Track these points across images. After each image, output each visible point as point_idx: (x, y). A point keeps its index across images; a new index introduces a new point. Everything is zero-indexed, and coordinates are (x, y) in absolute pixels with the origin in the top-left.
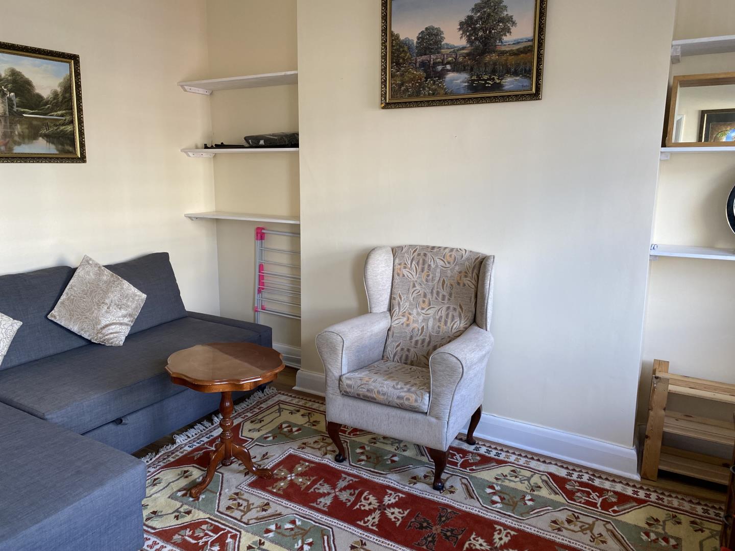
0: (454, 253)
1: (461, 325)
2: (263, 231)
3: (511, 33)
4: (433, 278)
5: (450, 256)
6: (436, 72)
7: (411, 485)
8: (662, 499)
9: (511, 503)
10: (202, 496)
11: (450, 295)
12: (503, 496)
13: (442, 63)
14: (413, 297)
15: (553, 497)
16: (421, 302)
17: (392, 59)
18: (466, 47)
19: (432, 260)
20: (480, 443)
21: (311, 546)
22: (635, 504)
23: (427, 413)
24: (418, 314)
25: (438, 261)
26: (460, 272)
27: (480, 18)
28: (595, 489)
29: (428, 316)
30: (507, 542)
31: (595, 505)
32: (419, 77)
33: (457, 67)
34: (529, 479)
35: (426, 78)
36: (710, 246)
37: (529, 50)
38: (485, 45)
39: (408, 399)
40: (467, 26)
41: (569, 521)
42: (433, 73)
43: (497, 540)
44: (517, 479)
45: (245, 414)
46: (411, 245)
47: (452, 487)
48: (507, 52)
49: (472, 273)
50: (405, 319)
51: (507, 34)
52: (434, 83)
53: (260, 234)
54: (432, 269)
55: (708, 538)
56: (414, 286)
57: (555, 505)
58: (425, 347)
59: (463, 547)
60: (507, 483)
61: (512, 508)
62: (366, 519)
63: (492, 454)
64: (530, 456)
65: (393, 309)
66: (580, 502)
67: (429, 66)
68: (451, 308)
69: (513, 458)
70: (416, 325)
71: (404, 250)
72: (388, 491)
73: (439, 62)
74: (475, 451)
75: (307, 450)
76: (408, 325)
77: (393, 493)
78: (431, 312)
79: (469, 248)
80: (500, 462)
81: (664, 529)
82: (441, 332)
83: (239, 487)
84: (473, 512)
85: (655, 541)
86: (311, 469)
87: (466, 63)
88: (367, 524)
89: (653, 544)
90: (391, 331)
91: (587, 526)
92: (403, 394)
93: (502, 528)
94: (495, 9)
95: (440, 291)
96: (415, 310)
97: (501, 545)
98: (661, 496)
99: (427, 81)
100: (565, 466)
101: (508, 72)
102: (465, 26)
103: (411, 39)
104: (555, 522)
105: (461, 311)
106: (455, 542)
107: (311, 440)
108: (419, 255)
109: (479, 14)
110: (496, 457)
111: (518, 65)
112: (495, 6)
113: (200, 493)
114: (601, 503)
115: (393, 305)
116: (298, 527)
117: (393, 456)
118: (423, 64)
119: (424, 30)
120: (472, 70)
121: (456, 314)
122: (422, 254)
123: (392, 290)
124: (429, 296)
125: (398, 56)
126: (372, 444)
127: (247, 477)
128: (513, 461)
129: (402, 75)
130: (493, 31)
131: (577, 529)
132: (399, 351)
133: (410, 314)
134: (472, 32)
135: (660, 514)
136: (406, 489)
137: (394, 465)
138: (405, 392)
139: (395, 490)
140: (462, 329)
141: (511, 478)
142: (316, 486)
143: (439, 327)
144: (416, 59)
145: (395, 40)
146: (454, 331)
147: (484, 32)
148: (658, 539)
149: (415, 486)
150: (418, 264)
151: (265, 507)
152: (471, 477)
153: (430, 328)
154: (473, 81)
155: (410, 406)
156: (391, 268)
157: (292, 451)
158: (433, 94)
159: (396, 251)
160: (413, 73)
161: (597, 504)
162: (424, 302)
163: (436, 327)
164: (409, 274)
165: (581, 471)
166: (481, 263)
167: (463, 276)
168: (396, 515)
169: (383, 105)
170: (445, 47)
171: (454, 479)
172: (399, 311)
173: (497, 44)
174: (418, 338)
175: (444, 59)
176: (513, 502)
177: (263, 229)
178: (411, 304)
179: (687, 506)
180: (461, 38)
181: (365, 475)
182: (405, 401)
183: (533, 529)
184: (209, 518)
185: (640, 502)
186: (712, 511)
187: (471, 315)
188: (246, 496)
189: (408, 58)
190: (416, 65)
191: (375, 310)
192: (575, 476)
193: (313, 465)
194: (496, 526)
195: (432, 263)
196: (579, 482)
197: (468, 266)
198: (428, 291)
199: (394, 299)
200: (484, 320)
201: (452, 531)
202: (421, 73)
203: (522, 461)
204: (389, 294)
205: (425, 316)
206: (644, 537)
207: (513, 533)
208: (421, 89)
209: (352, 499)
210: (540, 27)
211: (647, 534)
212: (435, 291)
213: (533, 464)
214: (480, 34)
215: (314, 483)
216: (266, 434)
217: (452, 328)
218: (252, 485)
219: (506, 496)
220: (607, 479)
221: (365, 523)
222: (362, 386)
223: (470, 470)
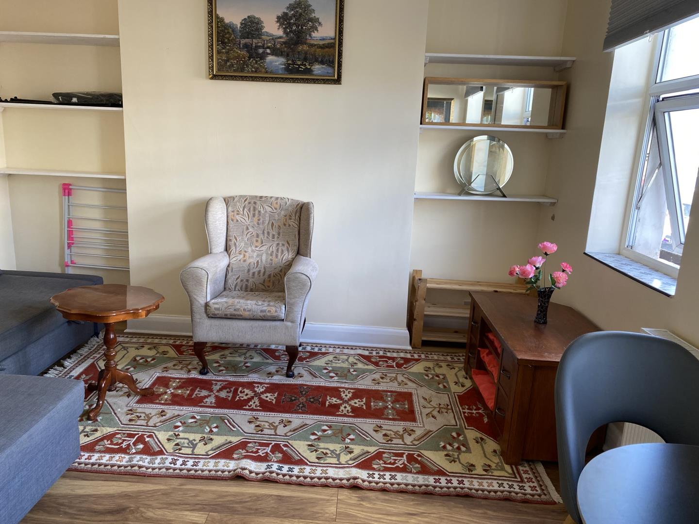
0: (279, 201)
1: (289, 256)
2: (70, 187)
3: (318, 31)
4: (263, 221)
5: (277, 203)
6: (258, 54)
7: (270, 378)
8: (428, 357)
9: (343, 375)
10: (99, 418)
11: (279, 234)
12: (336, 372)
13: (263, 47)
14: (247, 237)
15: (366, 367)
16: (255, 242)
17: (218, 38)
18: (282, 37)
19: (262, 207)
20: (304, 345)
21: (218, 428)
22: (415, 362)
23: (283, 320)
24: (253, 251)
25: (267, 207)
26: (285, 216)
27: (294, 15)
28: (389, 358)
29: (261, 252)
30: (351, 396)
31: (392, 367)
32: (243, 56)
33: (276, 52)
34: (347, 360)
35: (249, 58)
36: (443, 192)
37: (332, 46)
38: (299, 37)
39: (269, 311)
40: (283, 20)
41: (382, 378)
42: (255, 54)
43: (344, 397)
44: (340, 362)
45: (94, 356)
46: (242, 196)
47: (299, 373)
48: (315, 45)
49: (295, 216)
50: (242, 256)
51: (315, 31)
52: (256, 62)
53: (67, 190)
54: (262, 214)
55: (458, 371)
56: (247, 229)
57: (370, 371)
58: (261, 276)
59: (325, 405)
60: (334, 365)
61: (345, 378)
62: (249, 404)
63: (316, 350)
64: (341, 347)
65: (230, 249)
66: (384, 367)
67: (252, 49)
68: (281, 245)
69: (331, 350)
70: (251, 260)
71: (236, 200)
72: (255, 385)
73: (260, 46)
74: (303, 350)
75: (170, 371)
76: (245, 261)
77: (259, 385)
78: (264, 248)
79: (290, 197)
80: (324, 354)
81: (435, 371)
82: (273, 263)
83: (128, 405)
84: (321, 385)
85: (433, 378)
86: (184, 383)
87: (283, 50)
88: (252, 407)
89: (432, 380)
90: (230, 267)
91: (393, 378)
92: (265, 308)
93: (344, 390)
94: (305, 10)
95: (269, 231)
96: (250, 249)
97: (348, 399)
98: (427, 355)
99: (250, 60)
100: (366, 349)
101: (316, 60)
102: (281, 20)
103: (234, 23)
104: (374, 380)
105: (288, 246)
106: (319, 404)
107: (170, 365)
108: (249, 203)
109: (292, 12)
110: (320, 351)
111: (324, 56)
112: (305, 8)
113: (96, 415)
114: (396, 365)
115: (230, 246)
116: (199, 420)
117: (245, 364)
118: (246, 46)
119: (246, 17)
120: (288, 55)
121: (285, 248)
122: (252, 203)
123: (227, 233)
124: (261, 236)
125: (223, 36)
126: (223, 359)
127: (131, 398)
128: (332, 352)
129: (227, 53)
130: (304, 28)
131: (388, 381)
132: (238, 283)
133: (245, 252)
134: (287, 25)
135: (430, 364)
136: (267, 381)
137: (248, 369)
138: (266, 306)
139: (261, 383)
140: (290, 259)
141: (336, 362)
142: (195, 393)
143: (271, 260)
144: (240, 42)
145: (220, 22)
146: (284, 262)
147: (297, 27)
148: (433, 377)
149: (272, 378)
150: (249, 210)
151: (162, 413)
152: (309, 366)
153: (264, 261)
154: (289, 64)
155: (271, 316)
156: (226, 214)
157: (158, 375)
158: (256, 72)
159: (227, 201)
160: (237, 52)
161: (393, 366)
162: (257, 241)
163: (269, 260)
164: (242, 220)
165: (376, 350)
166: (301, 208)
167: (288, 219)
168: (269, 397)
169: (211, 76)
170: (265, 34)
171: (298, 368)
172: (236, 251)
173: (307, 38)
174: (255, 270)
175: (264, 44)
176: (345, 374)
177: (70, 185)
178: (246, 244)
179: (442, 358)
180: (279, 29)
181: (231, 379)
182: (267, 313)
183: (363, 386)
184: (118, 430)
185: (417, 360)
186: (455, 358)
187: (296, 248)
188: (139, 410)
189: (233, 39)
190: (240, 46)
191: (214, 251)
192: (374, 353)
193: (184, 380)
194: (340, 389)
195: (262, 209)
196: (378, 356)
197: (291, 211)
198: (260, 232)
199: (230, 240)
200: (309, 251)
201: (313, 398)
202: (244, 53)
203: (338, 351)
204: (225, 237)
205: (259, 252)
206: (426, 377)
207: (352, 391)
208: (245, 66)
209: (231, 395)
210: (339, 30)
211: (427, 376)
212: (266, 232)
213: (346, 351)
214: (294, 28)
215: (193, 391)
216: (126, 366)
217: (282, 259)
218: (138, 402)
219: (338, 372)
220: (393, 352)
221: (249, 406)
222: (230, 307)
223: (306, 362)
